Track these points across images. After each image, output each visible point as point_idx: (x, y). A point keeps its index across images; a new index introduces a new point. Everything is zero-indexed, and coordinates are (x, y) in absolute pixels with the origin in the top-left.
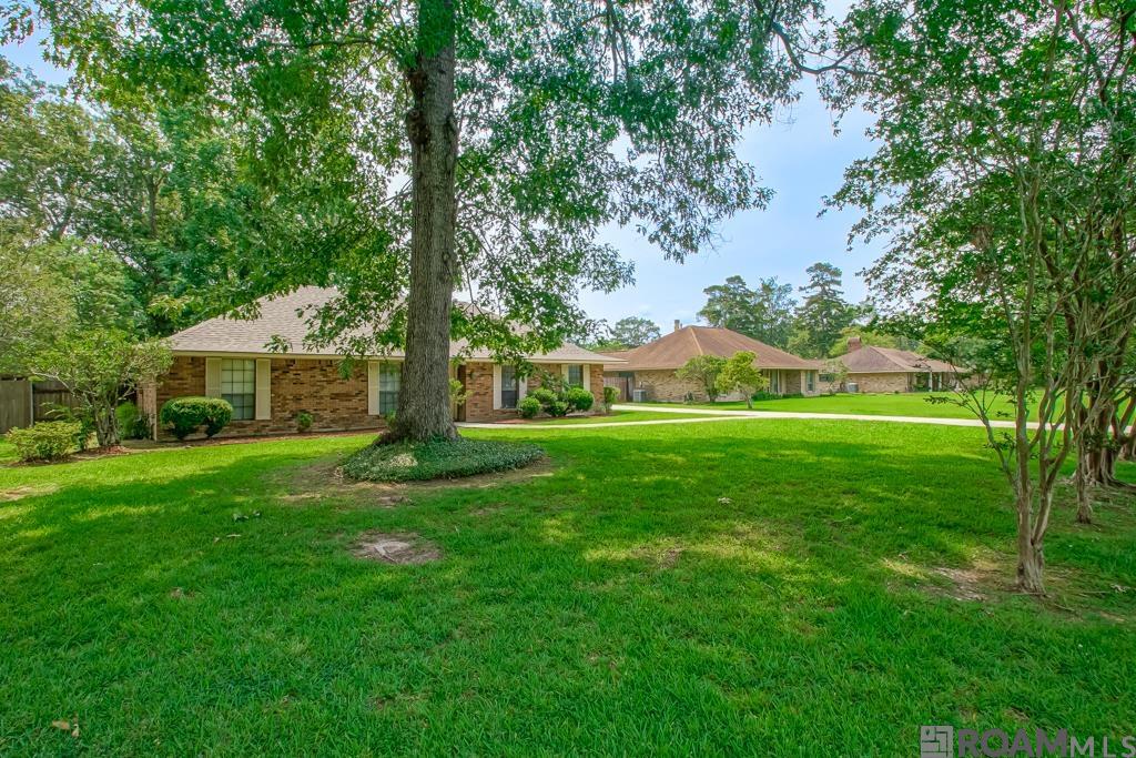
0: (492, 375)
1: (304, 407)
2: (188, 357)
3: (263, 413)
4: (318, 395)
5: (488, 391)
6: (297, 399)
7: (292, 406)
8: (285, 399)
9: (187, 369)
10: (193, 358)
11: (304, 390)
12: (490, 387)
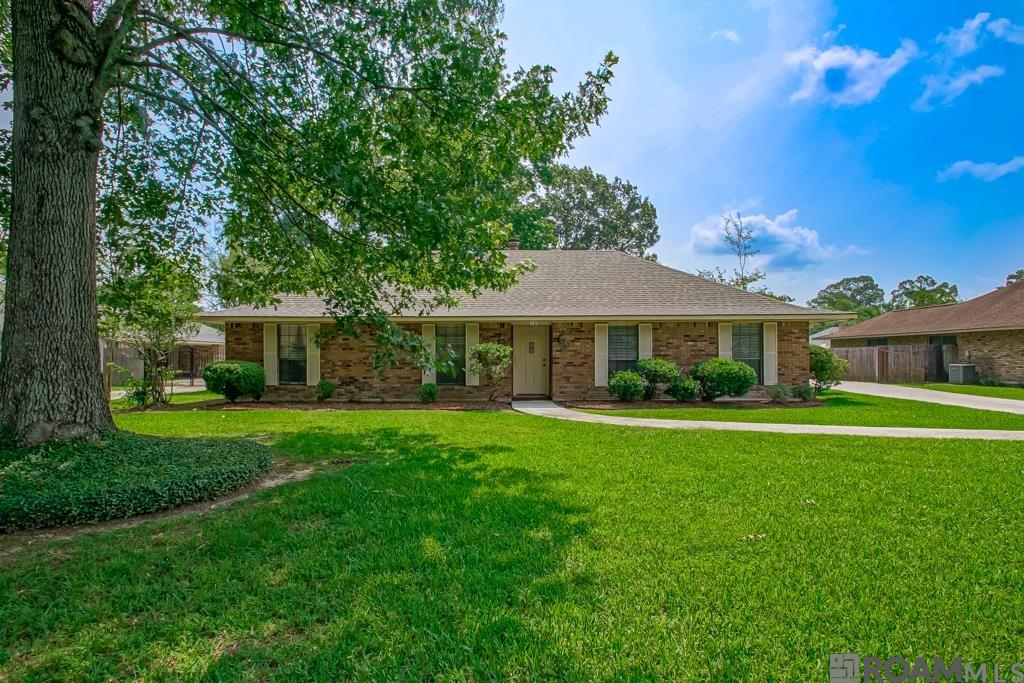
0: (593, 340)
1: (353, 374)
2: (248, 324)
3: (313, 378)
4: (367, 361)
5: (588, 360)
6: (347, 365)
7: (342, 373)
8: (334, 365)
9: (249, 334)
10: (254, 324)
11: (353, 357)
12: (590, 356)
